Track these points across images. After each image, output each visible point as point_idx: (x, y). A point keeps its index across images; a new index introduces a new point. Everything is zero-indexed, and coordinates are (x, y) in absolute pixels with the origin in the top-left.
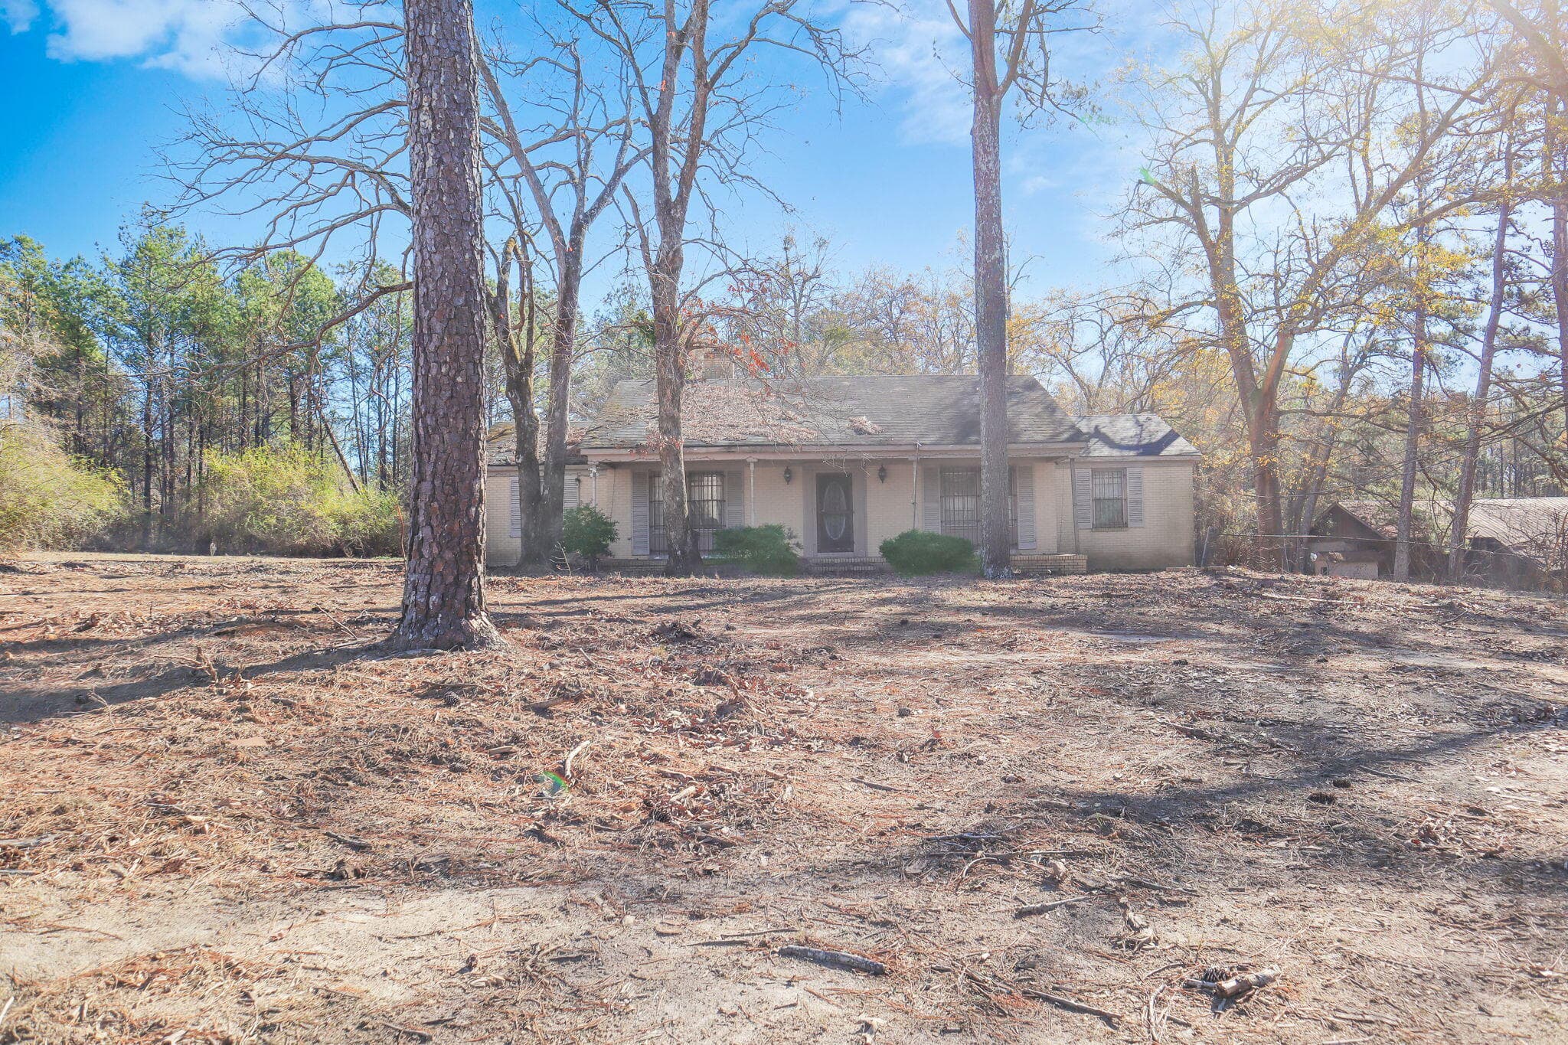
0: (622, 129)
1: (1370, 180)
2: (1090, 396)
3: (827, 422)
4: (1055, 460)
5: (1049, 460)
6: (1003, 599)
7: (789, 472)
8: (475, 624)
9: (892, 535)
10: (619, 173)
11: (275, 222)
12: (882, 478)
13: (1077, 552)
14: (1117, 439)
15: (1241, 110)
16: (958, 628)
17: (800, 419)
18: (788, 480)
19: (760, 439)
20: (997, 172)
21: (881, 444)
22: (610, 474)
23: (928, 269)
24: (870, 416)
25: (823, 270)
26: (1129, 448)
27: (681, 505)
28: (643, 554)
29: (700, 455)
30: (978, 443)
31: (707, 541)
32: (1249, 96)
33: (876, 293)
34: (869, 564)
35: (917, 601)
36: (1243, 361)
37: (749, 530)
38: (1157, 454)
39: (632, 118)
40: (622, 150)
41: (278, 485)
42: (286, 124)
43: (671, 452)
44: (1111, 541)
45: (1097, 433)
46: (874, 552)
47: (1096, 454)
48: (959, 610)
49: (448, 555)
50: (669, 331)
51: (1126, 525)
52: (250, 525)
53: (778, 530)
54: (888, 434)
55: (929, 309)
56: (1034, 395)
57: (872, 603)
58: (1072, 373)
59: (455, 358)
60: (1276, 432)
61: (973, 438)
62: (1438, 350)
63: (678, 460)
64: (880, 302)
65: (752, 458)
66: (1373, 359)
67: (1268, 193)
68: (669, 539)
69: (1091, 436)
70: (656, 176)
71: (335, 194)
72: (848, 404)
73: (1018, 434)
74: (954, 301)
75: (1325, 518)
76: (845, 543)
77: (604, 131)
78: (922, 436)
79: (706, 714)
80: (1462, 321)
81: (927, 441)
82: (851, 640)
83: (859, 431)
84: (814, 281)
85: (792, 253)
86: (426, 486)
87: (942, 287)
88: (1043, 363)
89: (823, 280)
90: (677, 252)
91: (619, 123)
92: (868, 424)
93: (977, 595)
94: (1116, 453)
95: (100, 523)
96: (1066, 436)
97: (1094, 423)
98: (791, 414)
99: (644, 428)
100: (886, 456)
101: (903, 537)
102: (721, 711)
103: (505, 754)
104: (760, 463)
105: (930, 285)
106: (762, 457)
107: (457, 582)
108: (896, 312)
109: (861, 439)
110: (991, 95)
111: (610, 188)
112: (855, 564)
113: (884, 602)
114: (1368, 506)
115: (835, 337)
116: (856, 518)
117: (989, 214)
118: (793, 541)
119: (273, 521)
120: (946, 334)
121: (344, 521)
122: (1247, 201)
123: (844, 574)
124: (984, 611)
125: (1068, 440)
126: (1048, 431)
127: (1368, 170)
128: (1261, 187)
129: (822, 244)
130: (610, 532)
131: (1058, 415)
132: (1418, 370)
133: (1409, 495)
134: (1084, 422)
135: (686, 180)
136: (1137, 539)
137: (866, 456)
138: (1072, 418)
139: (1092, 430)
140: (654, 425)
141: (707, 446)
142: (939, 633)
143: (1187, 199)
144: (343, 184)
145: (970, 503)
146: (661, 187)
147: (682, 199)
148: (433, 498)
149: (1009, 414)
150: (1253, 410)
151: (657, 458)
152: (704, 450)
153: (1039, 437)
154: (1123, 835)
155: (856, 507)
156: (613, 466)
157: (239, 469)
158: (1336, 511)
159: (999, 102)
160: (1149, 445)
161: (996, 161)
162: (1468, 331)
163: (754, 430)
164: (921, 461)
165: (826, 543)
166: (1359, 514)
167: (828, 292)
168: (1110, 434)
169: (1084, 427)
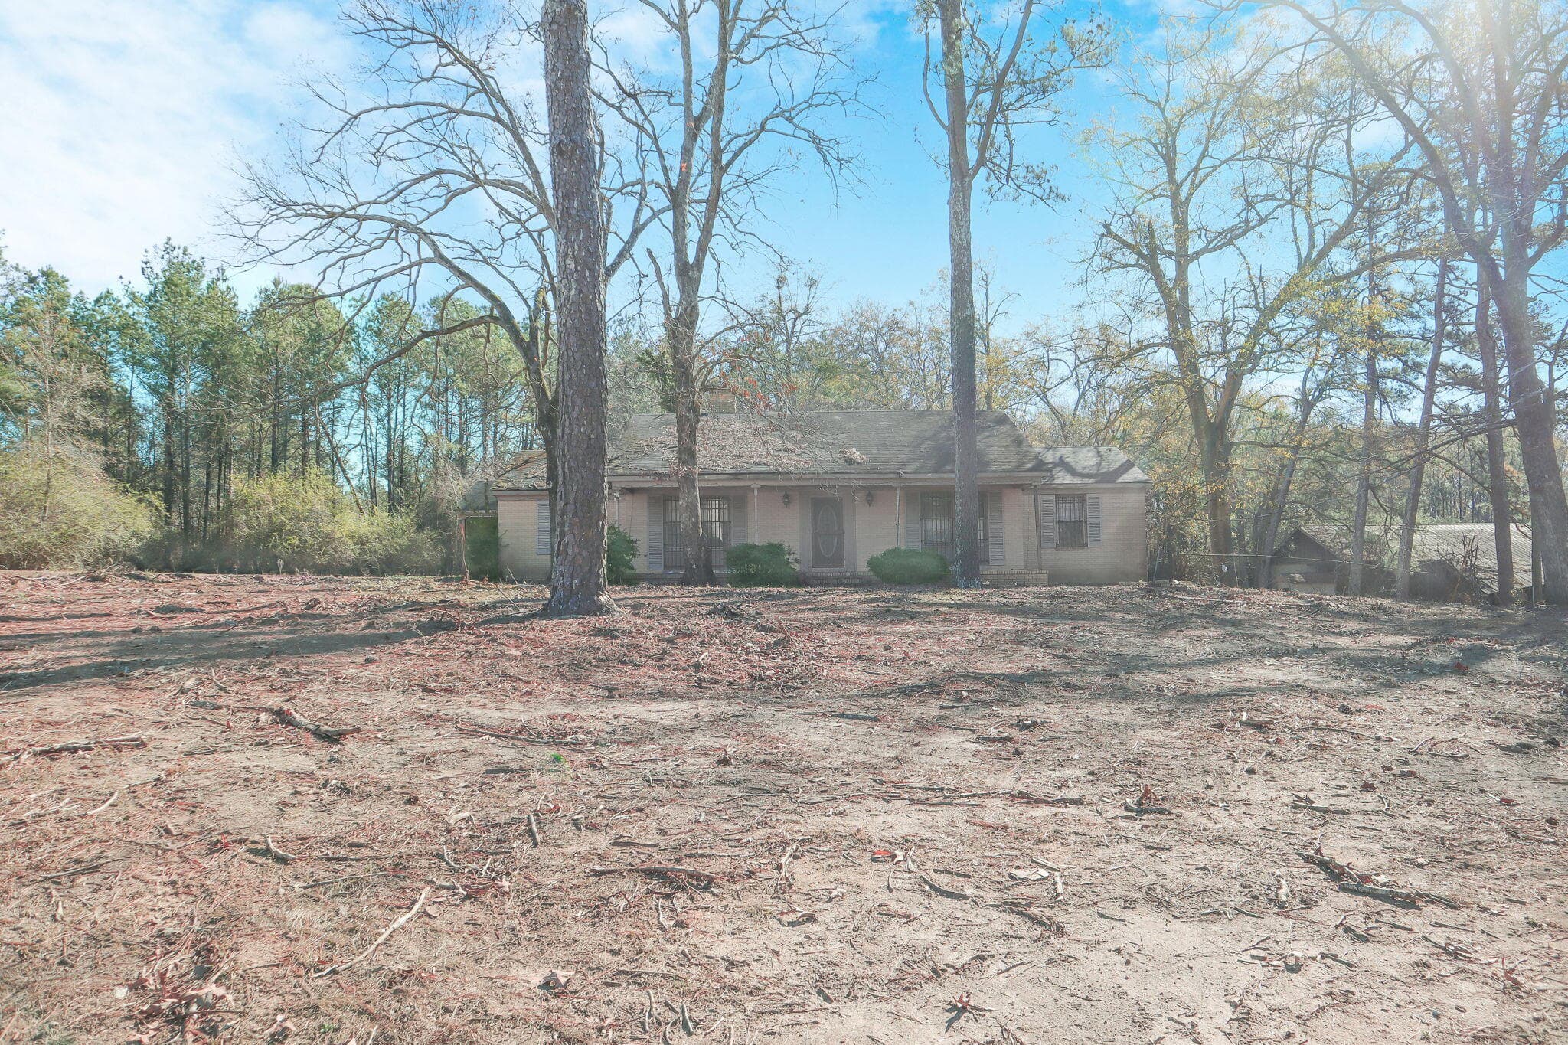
0: (638, 188)
1: (1311, 234)
2: (1065, 426)
3: (824, 454)
4: (1021, 487)
5: (1015, 487)
6: (968, 600)
7: (787, 496)
8: (602, 599)
9: (879, 551)
10: (637, 231)
11: (324, 272)
12: (870, 503)
13: (1040, 568)
14: (1079, 469)
15: (1195, 171)
16: (928, 614)
17: (799, 451)
18: (786, 504)
19: (763, 469)
20: (968, 243)
21: (868, 472)
22: (628, 497)
23: (912, 303)
24: (859, 448)
25: (815, 306)
26: (1089, 476)
27: (696, 524)
28: (658, 569)
29: (711, 482)
30: (952, 471)
31: (718, 558)
32: (1200, 161)
33: (864, 328)
34: (858, 577)
35: (897, 599)
36: (1196, 396)
37: (755, 546)
38: (1113, 481)
39: (647, 180)
40: (639, 211)
41: (299, 507)
42: (338, 186)
43: (688, 479)
44: (1072, 559)
45: (1062, 463)
46: (862, 568)
47: (1059, 481)
48: (930, 605)
49: (585, 553)
50: (687, 375)
51: (1086, 545)
52: (275, 546)
53: (779, 547)
54: (874, 464)
55: (912, 342)
56: (1005, 428)
57: (862, 601)
58: (1048, 403)
59: (590, 421)
60: (1226, 461)
61: (948, 468)
62: (1390, 384)
63: (694, 487)
64: (866, 335)
65: (756, 484)
66: (1332, 392)
67: (1215, 249)
68: (685, 554)
69: (1055, 465)
70: (676, 242)
71: (380, 247)
72: (840, 437)
73: (988, 464)
74: (936, 335)
75: (1288, 542)
76: (838, 560)
77: (620, 191)
78: (904, 465)
79: (768, 645)
80: (1412, 357)
81: (909, 469)
82: (848, 619)
83: (850, 461)
84: (804, 317)
85: (784, 291)
86: (570, 507)
87: (926, 321)
88: (1020, 395)
89: (813, 316)
90: (694, 308)
91: (634, 184)
92: (856, 454)
93: (947, 597)
94: (1077, 481)
95: (135, 544)
96: (1029, 466)
97: (1058, 455)
98: (790, 446)
99: (663, 457)
100: (874, 483)
101: (887, 553)
102: (776, 643)
103: (661, 659)
104: (762, 489)
105: (914, 318)
106: (764, 483)
107: (590, 571)
108: (881, 346)
109: (851, 468)
110: (964, 177)
111: (629, 244)
112: (846, 577)
113: (872, 600)
114: (1328, 531)
115: (826, 371)
116: (846, 538)
117: (962, 278)
118: (791, 557)
119: (296, 542)
120: (928, 366)
121: (361, 542)
122: (1198, 255)
123: (837, 585)
124: (950, 606)
125: (1030, 470)
126: (1014, 461)
127: (1311, 226)
128: (1209, 243)
129: (812, 284)
130: (633, 548)
131: (1024, 447)
132: (1369, 403)
133: (1362, 519)
134: (1050, 453)
135: (703, 248)
136: (1096, 556)
137: (854, 483)
138: (1038, 447)
139: (1057, 460)
140: (671, 456)
141: (717, 474)
142: (913, 616)
143: (1145, 251)
144: (388, 238)
145: (946, 525)
146: (680, 250)
147: (699, 263)
148: (575, 514)
149: (980, 446)
150: (1205, 441)
151: (675, 485)
152: (714, 477)
153: (1007, 467)
154: (999, 685)
155: (846, 526)
156: (632, 491)
157: (262, 492)
158: (1298, 536)
159: (970, 184)
160: (1108, 473)
161: (968, 233)
162: (1417, 367)
163: (757, 460)
164: (904, 488)
165: (819, 560)
166: (1320, 538)
167: (819, 328)
168: (1073, 464)
169: (1049, 457)
